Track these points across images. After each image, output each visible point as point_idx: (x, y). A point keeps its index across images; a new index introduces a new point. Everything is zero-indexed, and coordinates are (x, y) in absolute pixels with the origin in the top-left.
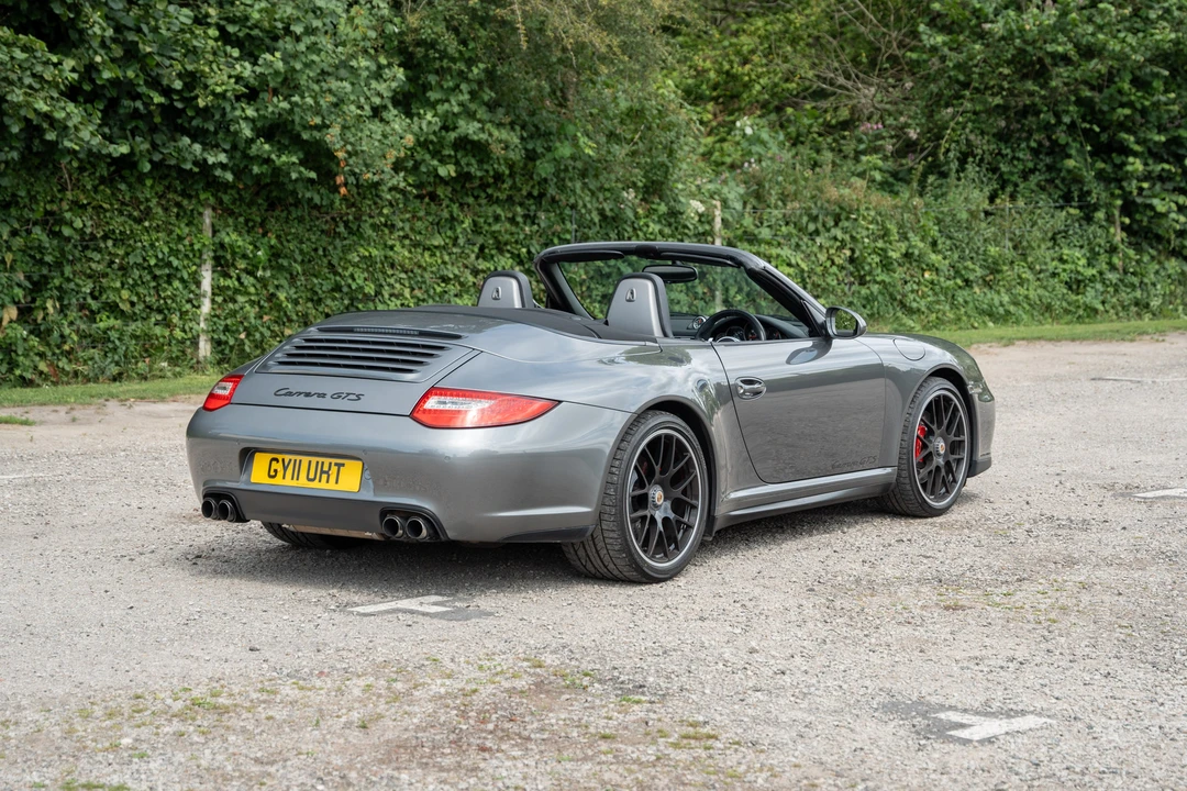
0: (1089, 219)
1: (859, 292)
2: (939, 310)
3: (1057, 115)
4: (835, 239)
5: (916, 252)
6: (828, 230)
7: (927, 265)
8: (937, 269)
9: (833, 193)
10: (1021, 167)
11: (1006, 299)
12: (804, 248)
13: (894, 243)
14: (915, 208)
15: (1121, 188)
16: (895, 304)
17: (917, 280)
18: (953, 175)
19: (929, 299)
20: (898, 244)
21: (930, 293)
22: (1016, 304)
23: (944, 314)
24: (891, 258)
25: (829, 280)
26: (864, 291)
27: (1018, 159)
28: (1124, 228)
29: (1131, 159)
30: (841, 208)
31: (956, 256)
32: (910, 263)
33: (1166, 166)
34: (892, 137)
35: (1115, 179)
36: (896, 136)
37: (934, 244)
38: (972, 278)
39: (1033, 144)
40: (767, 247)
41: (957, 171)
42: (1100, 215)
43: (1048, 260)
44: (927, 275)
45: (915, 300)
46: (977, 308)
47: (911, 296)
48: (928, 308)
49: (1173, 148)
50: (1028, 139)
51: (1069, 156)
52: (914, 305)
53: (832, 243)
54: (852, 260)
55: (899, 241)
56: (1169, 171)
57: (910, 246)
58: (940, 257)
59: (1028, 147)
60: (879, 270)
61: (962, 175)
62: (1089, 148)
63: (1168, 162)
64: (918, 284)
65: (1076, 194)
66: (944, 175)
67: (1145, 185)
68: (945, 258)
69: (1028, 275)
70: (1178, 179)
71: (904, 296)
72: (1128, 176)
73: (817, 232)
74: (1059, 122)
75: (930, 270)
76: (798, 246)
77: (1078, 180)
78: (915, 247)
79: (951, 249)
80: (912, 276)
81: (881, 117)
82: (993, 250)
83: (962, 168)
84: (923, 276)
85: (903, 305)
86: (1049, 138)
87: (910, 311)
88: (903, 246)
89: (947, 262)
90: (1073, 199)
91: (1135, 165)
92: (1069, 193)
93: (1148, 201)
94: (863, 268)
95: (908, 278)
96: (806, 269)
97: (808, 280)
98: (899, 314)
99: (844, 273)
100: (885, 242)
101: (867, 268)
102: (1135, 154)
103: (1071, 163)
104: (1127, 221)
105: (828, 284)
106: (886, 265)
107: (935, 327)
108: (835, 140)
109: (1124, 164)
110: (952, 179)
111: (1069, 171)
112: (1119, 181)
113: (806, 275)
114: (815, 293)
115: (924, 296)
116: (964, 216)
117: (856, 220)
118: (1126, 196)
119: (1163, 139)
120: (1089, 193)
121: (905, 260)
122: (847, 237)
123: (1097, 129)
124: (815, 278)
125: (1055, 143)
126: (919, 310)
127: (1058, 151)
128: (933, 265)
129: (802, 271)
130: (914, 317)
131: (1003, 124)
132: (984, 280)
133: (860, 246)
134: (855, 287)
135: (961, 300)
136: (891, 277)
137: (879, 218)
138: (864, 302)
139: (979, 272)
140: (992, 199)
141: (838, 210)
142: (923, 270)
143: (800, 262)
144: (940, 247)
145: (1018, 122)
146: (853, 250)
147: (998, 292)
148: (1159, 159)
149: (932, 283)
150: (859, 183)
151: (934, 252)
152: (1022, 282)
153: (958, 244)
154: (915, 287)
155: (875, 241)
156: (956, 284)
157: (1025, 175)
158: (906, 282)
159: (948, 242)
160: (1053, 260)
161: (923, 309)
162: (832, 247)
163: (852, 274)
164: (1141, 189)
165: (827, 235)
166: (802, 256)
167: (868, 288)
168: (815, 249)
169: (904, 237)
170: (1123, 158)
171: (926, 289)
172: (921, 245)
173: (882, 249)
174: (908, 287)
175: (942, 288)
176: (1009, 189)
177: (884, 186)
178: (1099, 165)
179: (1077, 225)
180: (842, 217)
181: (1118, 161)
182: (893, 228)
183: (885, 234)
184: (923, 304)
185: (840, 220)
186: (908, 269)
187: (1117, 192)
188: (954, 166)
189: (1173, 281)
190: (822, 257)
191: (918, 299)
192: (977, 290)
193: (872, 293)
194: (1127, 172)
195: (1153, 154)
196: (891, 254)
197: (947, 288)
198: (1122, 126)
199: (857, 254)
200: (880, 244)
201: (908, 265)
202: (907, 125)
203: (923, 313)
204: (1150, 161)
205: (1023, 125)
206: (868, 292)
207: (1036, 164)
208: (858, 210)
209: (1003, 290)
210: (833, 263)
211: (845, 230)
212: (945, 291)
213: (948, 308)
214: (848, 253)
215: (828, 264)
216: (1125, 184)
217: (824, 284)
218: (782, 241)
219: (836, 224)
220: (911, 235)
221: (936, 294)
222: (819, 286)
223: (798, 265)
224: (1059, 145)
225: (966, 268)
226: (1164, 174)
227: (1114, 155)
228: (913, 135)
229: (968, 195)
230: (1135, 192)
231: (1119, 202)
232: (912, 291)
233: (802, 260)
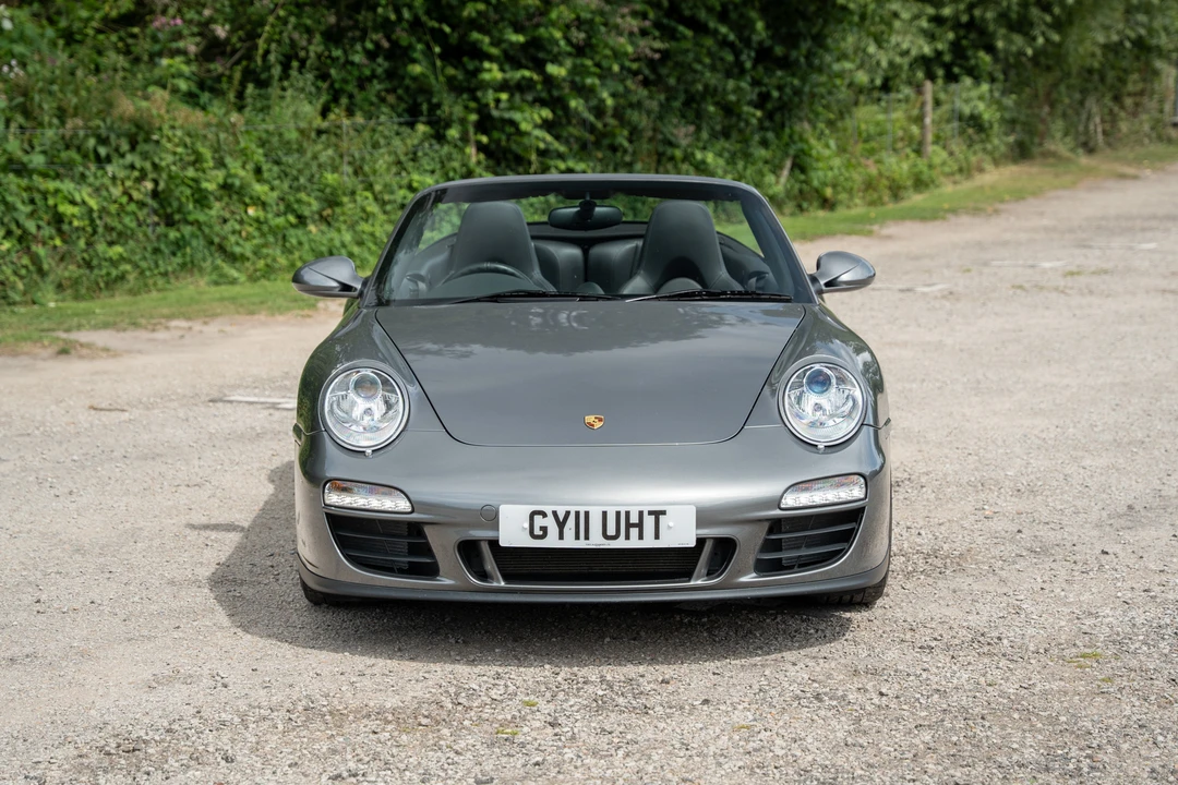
0: (440, 137)
1: (166, 236)
2: (268, 255)
3: (398, 11)
4: (132, 167)
5: (237, 183)
6: (122, 156)
7: (251, 198)
8: (264, 205)
9: (127, 106)
10: (356, 73)
11: (347, 237)
12: (91, 179)
13: (208, 172)
14: (234, 125)
15: (476, 99)
16: (213, 248)
17: (238, 217)
18: (275, 83)
19: (256, 241)
20: (215, 172)
21: (256, 234)
22: (360, 243)
23: (274, 260)
24: (206, 190)
25: (127, 220)
26: (173, 234)
27: (352, 63)
28: (481, 148)
29: (487, 65)
30: (138, 126)
31: (286, 186)
32: (230, 197)
33: (527, 73)
34: (193, 35)
35: (468, 87)
36: (200, 34)
37: (258, 171)
38: (307, 213)
39: (369, 46)
40: (41, 180)
41: (281, 79)
42: (453, 133)
43: (395, 187)
44: (251, 211)
45: (238, 244)
46: (313, 250)
47: (233, 239)
48: (255, 253)
49: (532, 51)
50: (362, 39)
51: (414, 61)
52: (237, 250)
53: (127, 172)
54: (155, 194)
55: (215, 168)
56: (531, 79)
57: (229, 175)
58: (266, 188)
59: (364, 48)
60: (191, 206)
61: (286, 83)
62: (437, 50)
63: (527, 68)
64: (241, 222)
65: (425, 107)
66: (263, 84)
67: (504, 96)
68: (272, 189)
69: (373, 208)
70: (539, 87)
71: (224, 238)
72: (484, 86)
73: (108, 159)
74: (400, 18)
75: (255, 204)
76: (83, 176)
77: (426, 91)
78: (235, 176)
79: (279, 177)
80: (233, 213)
81: (179, 11)
82: (330, 178)
83: (285, 75)
84: (246, 212)
85: (222, 249)
86: (389, 39)
87: (233, 258)
88: (220, 175)
89: (275, 194)
90: (421, 114)
91: (493, 72)
92: (415, 107)
93: (507, 115)
94: (170, 205)
95: (227, 215)
96: (95, 207)
97: (98, 222)
98: (219, 262)
99: (145, 211)
100: (197, 170)
101: (175, 204)
102: (490, 58)
103: (417, 69)
104: (484, 139)
105: (125, 226)
106: (201, 199)
107: (264, 276)
108: (121, 39)
109: (479, 70)
110: (274, 91)
111: (415, 79)
112: (472, 92)
113: (95, 215)
114: (109, 239)
115: (249, 238)
116: (293, 135)
117: (157, 142)
118: (483, 110)
119: (521, 39)
120: (439, 106)
121: (222, 192)
122: (148, 166)
123: (447, 29)
124: (108, 220)
125: (395, 44)
126: (242, 255)
127: (399, 54)
128: (259, 199)
129: (91, 210)
130: (237, 265)
131: (332, 20)
132: (321, 216)
133: (164, 176)
134: (161, 229)
135: (294, 241)
136: (207, 214)
137: (188, 140)
138: (173, 248)
139: (315, 206)
140: (325, 112)
141: (134, 130)
142: (247, 205)
143: (87, 199)
144: (266, 175)
145: (350, 18)
146: (156, 182)
147: (339, 231)
148: (519, 66)
149: (257, 220)
150: (160, 94)
151: (258, 181)
152: (367, 216)
153: (288, 170)
154: (237, 227)
155: (184, 168)
156: (288, 221)
157: (362, 83)
158: (225, 221)
159: (276, 168)
160: (401, 187)
161: (248, 253)
162: (128, 178)
163: (155, 212)
164: (498, 101)
165: (121, 161)
166: (89, 190)
167: (178, 230)
168: (106, 181)
169: (221, 164)
170: (477, 63)
171: (250, 229)
172: (242, 173)
173: (193, 180)
174: (228, 227)
175: (270, 227)
176: (344, 101)
177: (191, 98)
178: (451, 71)
179: (426, 145)
180: (140, 138)
181: (471, 66)
182: (207, 153)
183: (197, 161)
184: (247, 249)
185: (137, 143)
186: (227, 204)
187: (473, 105)
188: (277, 71)
189: (537, 209)
190: (116, 192)
191: (241, 242)
192: (312, 228)
193: (183, 236)
194: (483, 81)
195: (510, 59)
196: (205, 185)
197: (277, 226)
198: (473, 24)
199: (162, 186)
200: (191, 172)
201: (226, 199)
202: (211, 20)
203: (248, 259)
204: (507, 67)
205: (357, 21)
206: (178, 235)
207: (373, 71)
208: (160, 129)
209: (343, 227)
210: (131, 198)
211: (145, 156)
212: (274, 231)
213: (278, 252)
214: (149, 185)
215: (124, 200)
216: (479, 94)
217: (119, 227)
218: (61, 171)
219: (133, 148)
220: (228, 160)
221: (263, 235)
222: (112, 229)
223: (84, 202)
224: (400, 47)
225: (299, 201)
226: (524, 83)
227: (465, 59)
228: (221, 31)
229: (296, 108)
230: (492, 105)
231: (473, 117)
232: (234, 232)
233: (90, 195)
